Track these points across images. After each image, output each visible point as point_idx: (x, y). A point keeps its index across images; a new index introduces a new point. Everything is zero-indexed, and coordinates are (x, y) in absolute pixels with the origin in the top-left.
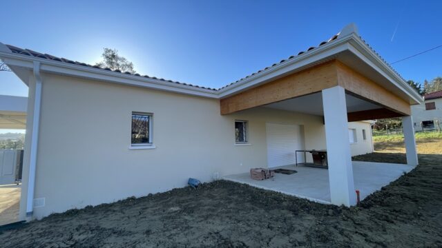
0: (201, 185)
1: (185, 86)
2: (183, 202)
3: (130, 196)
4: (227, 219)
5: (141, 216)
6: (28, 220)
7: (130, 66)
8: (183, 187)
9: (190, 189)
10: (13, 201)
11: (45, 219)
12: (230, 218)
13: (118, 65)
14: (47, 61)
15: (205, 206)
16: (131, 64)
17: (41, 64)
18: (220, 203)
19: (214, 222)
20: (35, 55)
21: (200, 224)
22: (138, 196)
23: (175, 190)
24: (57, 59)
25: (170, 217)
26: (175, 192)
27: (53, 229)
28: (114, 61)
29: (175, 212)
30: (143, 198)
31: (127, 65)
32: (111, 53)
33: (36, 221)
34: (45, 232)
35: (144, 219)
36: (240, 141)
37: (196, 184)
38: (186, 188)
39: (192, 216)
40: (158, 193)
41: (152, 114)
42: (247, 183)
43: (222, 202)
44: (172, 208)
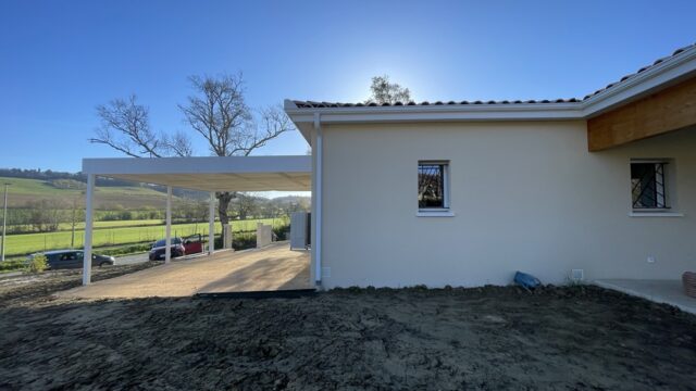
0: (543, 288)
1: (506, 106)
2: (509, 310)
3: (420, 284)
4: (623, 370)
5: (440, 316)
6: (318, 288)
7: (406, 94)
8: (505, 285)
9: (520, 292)
10: (301, 267)
11: (331, 292)
12: (631, 368)
13: (390, 97)
14: (325, 110)
15: (560, 328)
16: (407, 91)
17: (321, 115)
18: (595, 330)
19: (587, 364)
20: (315, 105)
21: (555, 360)
22: (431, 285)
23: (489, 287)
24: (334, 106)
25: (489, 330)
26: (488, 290)
27: (340, 305)
28: (384, 92)
29: (497, 323)
30: (438, 290)
31: (401, 94)
32: (380, 83)
33: (323, 292)
34: (334, 306)
35: (444, 322)
36: (644, 205)
37: (532, 284)
38: (509, 287)
39: (533, 341)
40: (461, 287)
41: (448, 161)
42: (673, 304)
43: (602, 330)
44: (489, 317)
